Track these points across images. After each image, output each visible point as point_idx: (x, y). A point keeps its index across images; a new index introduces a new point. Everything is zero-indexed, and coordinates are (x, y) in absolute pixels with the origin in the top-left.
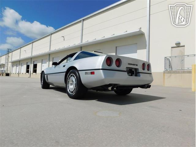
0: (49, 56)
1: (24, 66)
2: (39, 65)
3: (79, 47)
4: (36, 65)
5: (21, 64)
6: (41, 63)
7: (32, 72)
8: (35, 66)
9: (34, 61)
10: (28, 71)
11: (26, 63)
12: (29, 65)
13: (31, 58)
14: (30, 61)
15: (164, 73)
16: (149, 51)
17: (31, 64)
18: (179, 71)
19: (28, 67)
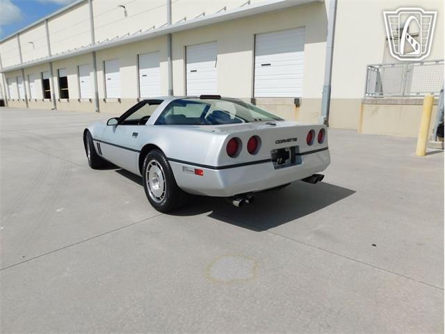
0: (95, 57)
1: (35, 81)
2: (72, 80)
3: (164, 36)
4: (66, 78)
5: (28, 76)
6: (76, 76)
7: (57, 96)
8: (63, 82)
9: (58, 70)
10: (47, 95)
11: (40, 75)
12: (48, 80)
13: (50, 63)
14: (49, 70)
15: (364, 102)
16: (333, 48)
17: (52, 76)
18: (396, 100)
19: (46, 84)
